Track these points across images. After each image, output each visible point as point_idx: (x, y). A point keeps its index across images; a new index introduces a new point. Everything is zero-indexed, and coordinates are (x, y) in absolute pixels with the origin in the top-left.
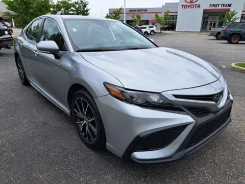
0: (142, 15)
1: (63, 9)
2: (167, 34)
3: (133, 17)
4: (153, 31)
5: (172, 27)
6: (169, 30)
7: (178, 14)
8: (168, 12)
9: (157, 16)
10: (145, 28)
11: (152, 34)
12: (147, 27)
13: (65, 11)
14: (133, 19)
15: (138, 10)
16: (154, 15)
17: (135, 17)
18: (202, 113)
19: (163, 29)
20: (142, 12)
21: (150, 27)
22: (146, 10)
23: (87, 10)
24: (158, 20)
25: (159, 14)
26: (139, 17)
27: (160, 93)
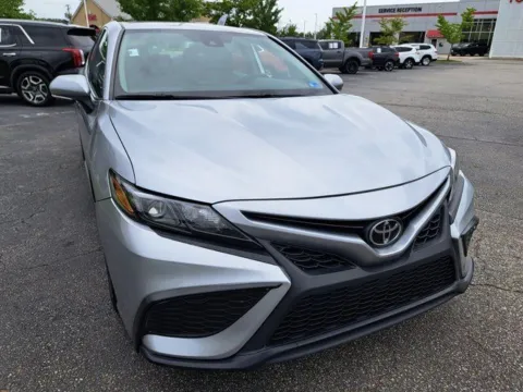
0: (404, 19)
1: (234, 11)
2: (464, 64)
3: (383, 25)
4: (429, 56)
5: (481, 48)
6: (472, 55)
7: (498, 16)
8: (472, 12)
9: (441, 21)
10: (409, 49)
11: (425, 63)
12: (414, 47)
13: (238, 13)
14: (383, 30)
15: (399, 10)
16: (437, 18)
17: (389, 26)
18: (327, 264)
19: (456, 52)
20: (410, 12)
21: (422, 48)
22: (420, 9)
23: (277, 12)
24: (444, 33)
25: (447, 18)
26: (397, 25)
27: (210, 205)
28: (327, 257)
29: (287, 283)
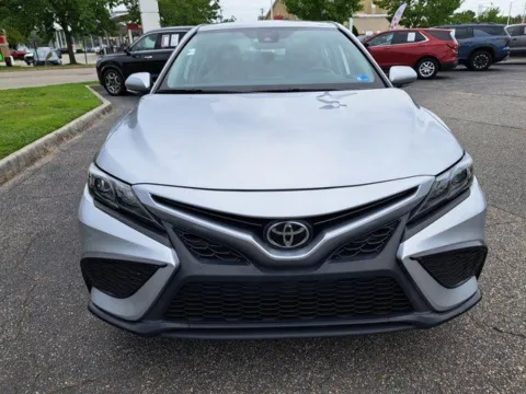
18: (223, 256)
27: (131, 185)
28: (225, 249)
29: (171, 265)
